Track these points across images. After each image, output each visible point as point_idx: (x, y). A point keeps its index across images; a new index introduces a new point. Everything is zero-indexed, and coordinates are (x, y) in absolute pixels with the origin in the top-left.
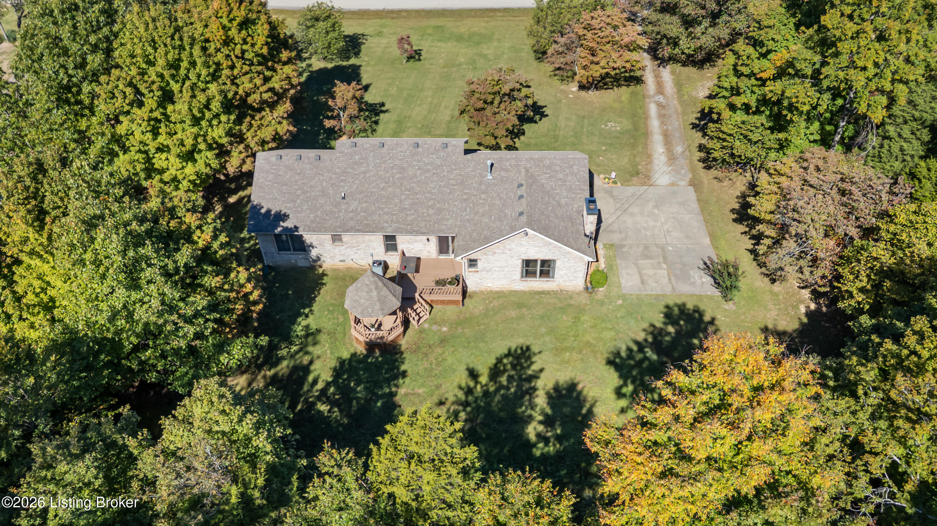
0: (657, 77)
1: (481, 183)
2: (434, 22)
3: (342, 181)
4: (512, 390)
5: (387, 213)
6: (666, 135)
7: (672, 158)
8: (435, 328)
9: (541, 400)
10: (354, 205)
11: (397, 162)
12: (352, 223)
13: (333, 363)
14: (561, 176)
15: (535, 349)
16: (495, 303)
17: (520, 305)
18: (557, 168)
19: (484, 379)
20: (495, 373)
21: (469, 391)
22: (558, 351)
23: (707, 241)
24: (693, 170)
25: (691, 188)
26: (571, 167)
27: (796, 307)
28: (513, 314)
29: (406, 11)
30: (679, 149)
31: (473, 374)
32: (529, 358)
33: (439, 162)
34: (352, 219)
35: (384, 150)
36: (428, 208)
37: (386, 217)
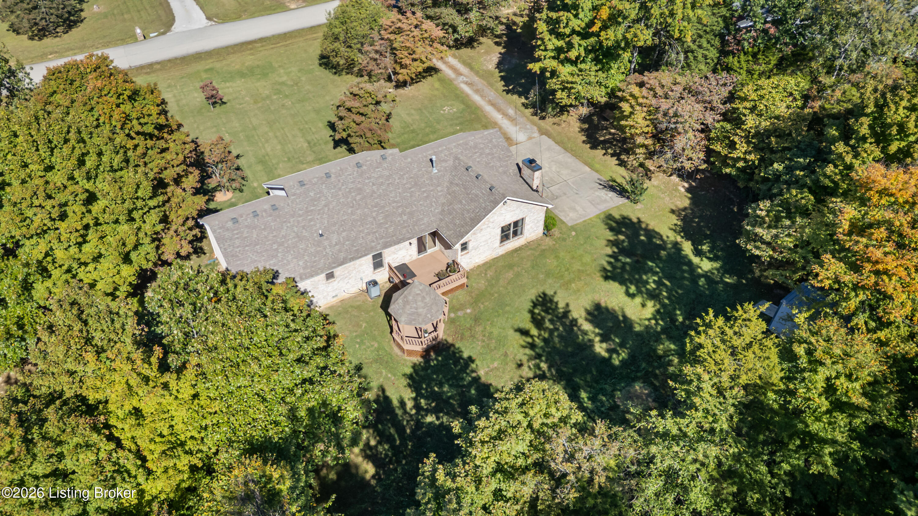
0: (445, 63)
1: (431, 179)
2: (201, 66)
3: (311, 220)
4: (561, 329)
5: (369, 234)
6: (493, 105)
7: (512, 120)
8: (460, 313)
9: (587, 326)
10: (334, 238)
11: (351, 186)
12: (342, 255)
13: (405, 382)
14: (487, 151)
15: (550, 292)
16: (490, 273)
17: (510, 267)
18: (482, 146)
19: (534, 332)
20: (538, 323)
21: (532, 346)
22: (566, 285)
23: (587, 169)
24: (534, 124)
25: (544, 136)
26: (491, 141)
27: (677, 190)
28: (510, 275)
29: (158, 63)
30: (511, 112)
31: (525, 333)
32: (551, 301)
33: (386, 173)
34: (340, 251)
35: (333, 179)
36: (401, 215)
37: (370, 237)
